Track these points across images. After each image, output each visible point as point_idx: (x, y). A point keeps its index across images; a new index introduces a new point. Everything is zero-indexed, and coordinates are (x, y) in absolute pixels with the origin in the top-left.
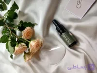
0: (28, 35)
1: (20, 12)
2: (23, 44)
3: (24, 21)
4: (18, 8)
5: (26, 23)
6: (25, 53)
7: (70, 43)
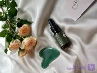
0: (24, 32)
1: (19, 9)
6: (20, 49)
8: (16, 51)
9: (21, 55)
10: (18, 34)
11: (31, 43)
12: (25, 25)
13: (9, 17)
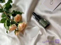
1: (13, 4)
2: (14, 25)
3: (15, 11)
4: (12, 2)
5: (16, 12)
6: (15, 30)
7: (45, 26)
9: (17, 34)
12: (18, 15)
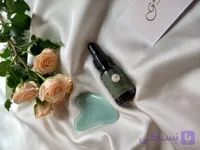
0: (44, 66)
8: (28, 105)
9: (40, 113)
10: (33, 70)
11: (58, 89)
12: (47, 51)
13: (13, 34)
